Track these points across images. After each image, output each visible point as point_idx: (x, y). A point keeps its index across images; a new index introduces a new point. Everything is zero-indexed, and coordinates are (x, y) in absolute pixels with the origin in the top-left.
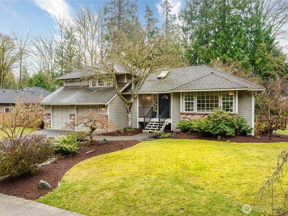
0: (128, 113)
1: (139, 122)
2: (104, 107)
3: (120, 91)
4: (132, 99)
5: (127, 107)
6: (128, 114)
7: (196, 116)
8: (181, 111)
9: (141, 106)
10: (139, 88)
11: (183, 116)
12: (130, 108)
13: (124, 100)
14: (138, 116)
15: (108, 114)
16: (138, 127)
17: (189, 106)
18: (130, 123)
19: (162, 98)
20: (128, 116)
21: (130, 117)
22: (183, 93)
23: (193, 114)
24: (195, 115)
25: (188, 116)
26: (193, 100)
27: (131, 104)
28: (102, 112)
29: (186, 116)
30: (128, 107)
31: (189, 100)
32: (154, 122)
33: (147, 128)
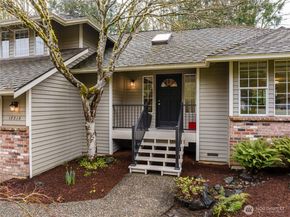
0: (87, 119)
1: (114, 140)
2: (16, 104)
3: (66, 64)
4: (99, 82)
5: (84, 105)
6: (88, 124)
7: (276, 126)
8: (231, 114)
9: (119, 103)
10: (120, 53)
11: (236, 127)
12: (93, 106)
13: (75, 84)
14: (111, 125)
15: (29, 122)
16: (111, 153)
17: (253, 102)
18: (92, 145)
19: (163, 85)
20: (87, 128)
21: (92, 131)
22: (235, 63)
23: (267, 122)
24: (272, 124)
25: (252, 127)
26: (263, 84)
27: (97, 94)
28: (12, 118)
29: (246, 127)
30: (88, 103)
31: (253, 84)
32: (152, 141)
33: (138, 158)
